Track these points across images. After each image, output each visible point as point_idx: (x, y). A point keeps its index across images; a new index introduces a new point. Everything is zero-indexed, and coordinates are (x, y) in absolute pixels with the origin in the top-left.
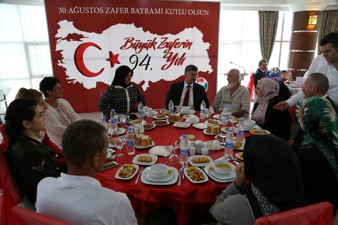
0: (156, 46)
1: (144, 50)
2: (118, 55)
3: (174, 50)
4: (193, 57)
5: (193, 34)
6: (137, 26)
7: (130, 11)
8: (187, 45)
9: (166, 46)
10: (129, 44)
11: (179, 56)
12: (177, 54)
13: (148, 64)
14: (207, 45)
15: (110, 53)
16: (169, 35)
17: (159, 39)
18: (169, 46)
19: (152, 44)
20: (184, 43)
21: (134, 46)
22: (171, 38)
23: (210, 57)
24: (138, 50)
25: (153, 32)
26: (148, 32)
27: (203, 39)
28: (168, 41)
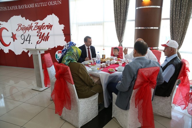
0: (33, 28)
1: (27, 31)
2: (16, 34)
3: (42, 31)
4: (54, 35)
5: (52, 19)
6: (22, 17)
7: (18, 8)
8: (50, 27)
9: (38, 29)
10: (20, 28)
11: (46, 35)
12: (44, 34)
13: (29, 40)
14: (62, 26)
15: (12, 33)
16: (38, 21)
17: (34, 24)
18: (40, 28)
19: (30, 27)
20: (47, 26)
21: (22, 29)
22: (40, 23)
23: (65, 35)
24: (24, 31)
25: (30, 20)
26: (28, 20)
27: (59, 22)
28: (38, 25)
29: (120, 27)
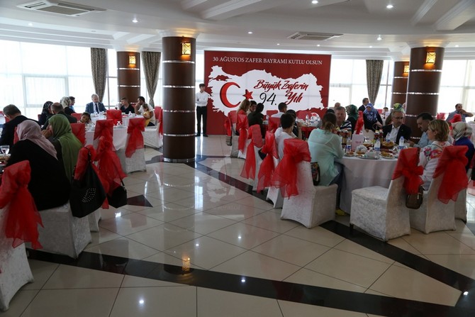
0: (281, 87)
1: (271, 89)
2: (251, 93)
3: (293, 90)
4: (309, 96)
5: (309, 79)
6: (267, 72)
7: (263, 61)
8: (304, 87)
9: (288, 88)
10: (261, 85)
11: (298, 95)
12: (296, 94)
13: (273, 100)
14: (320, 87)
15: (246, 90)
16: (290, 79)
17: (283, 82)
18: (290, 87)
19: (278, 85)
20: (302, 86)
21: (264, 87)
22: (292, 81)
23: (322, 97)
24: (267, 89)
25: (278, 77)
26: (275, 77)
27: (317, 82)
28: (290, 83)
29: (373, 91)
